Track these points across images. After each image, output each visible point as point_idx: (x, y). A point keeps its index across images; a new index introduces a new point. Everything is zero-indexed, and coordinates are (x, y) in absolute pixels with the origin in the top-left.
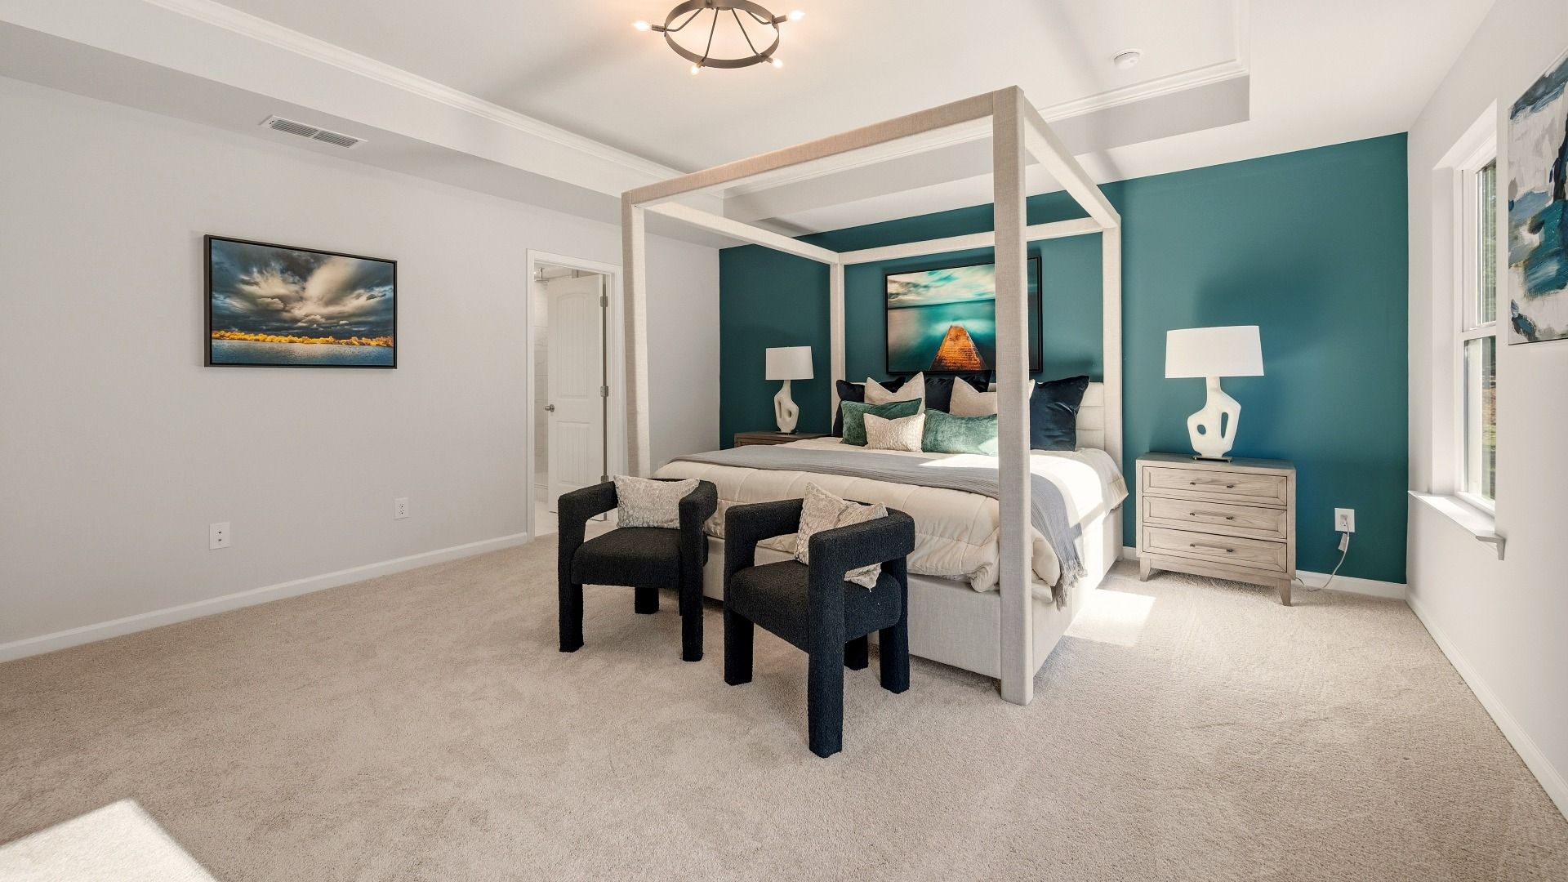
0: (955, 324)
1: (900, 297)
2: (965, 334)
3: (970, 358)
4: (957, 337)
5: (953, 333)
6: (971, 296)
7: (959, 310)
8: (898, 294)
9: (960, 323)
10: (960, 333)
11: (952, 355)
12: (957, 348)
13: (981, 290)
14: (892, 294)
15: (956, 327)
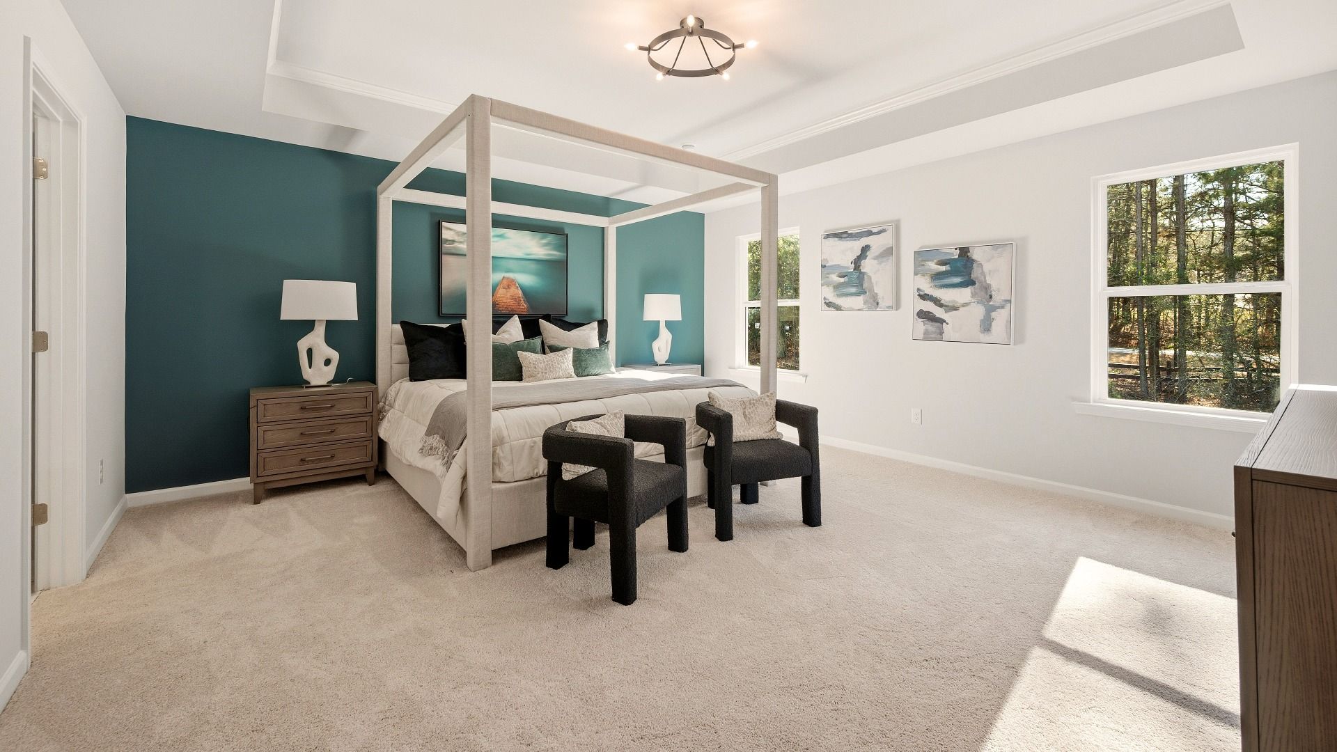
0: (507, 275)
1: (456, 244)
2: (515, 284)
3: (519, 304)
4: (509, 287)
5: (505, 282)
6: (520, 254)
7: (512, 264)
8: (453, 241)
9: (511, 275)
10: (510, 283)
11: (504, 301)
12: (509, 295)
13: (528, 251)
14: (447, 240)
15: (508, 278)
